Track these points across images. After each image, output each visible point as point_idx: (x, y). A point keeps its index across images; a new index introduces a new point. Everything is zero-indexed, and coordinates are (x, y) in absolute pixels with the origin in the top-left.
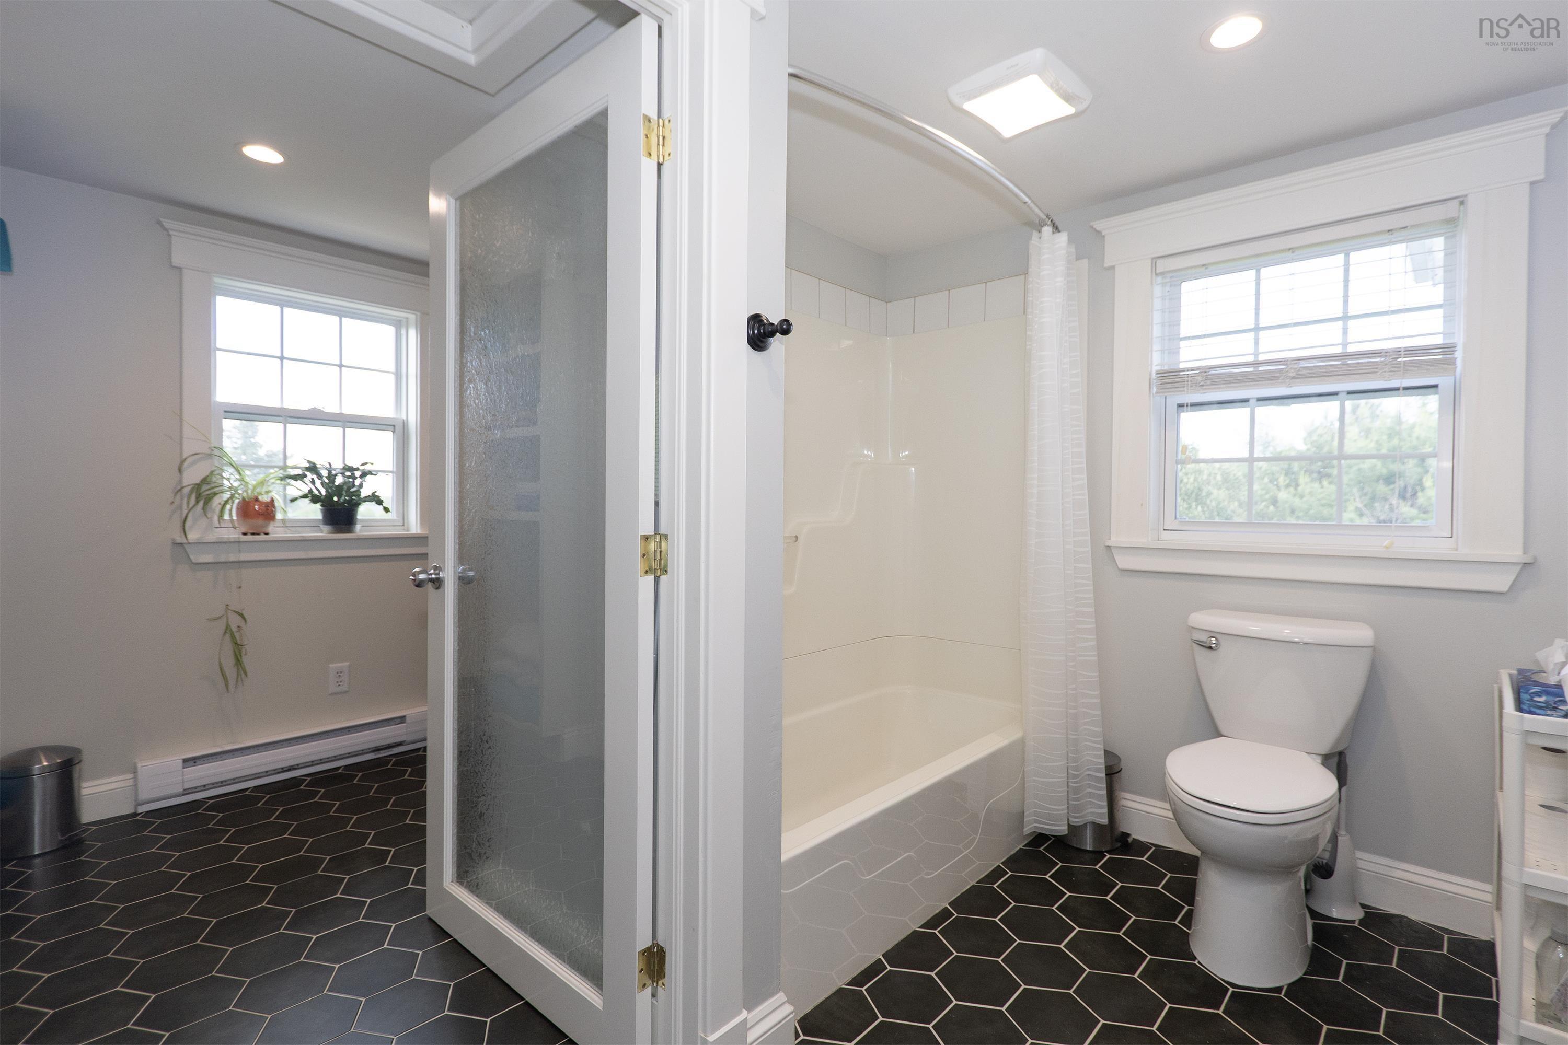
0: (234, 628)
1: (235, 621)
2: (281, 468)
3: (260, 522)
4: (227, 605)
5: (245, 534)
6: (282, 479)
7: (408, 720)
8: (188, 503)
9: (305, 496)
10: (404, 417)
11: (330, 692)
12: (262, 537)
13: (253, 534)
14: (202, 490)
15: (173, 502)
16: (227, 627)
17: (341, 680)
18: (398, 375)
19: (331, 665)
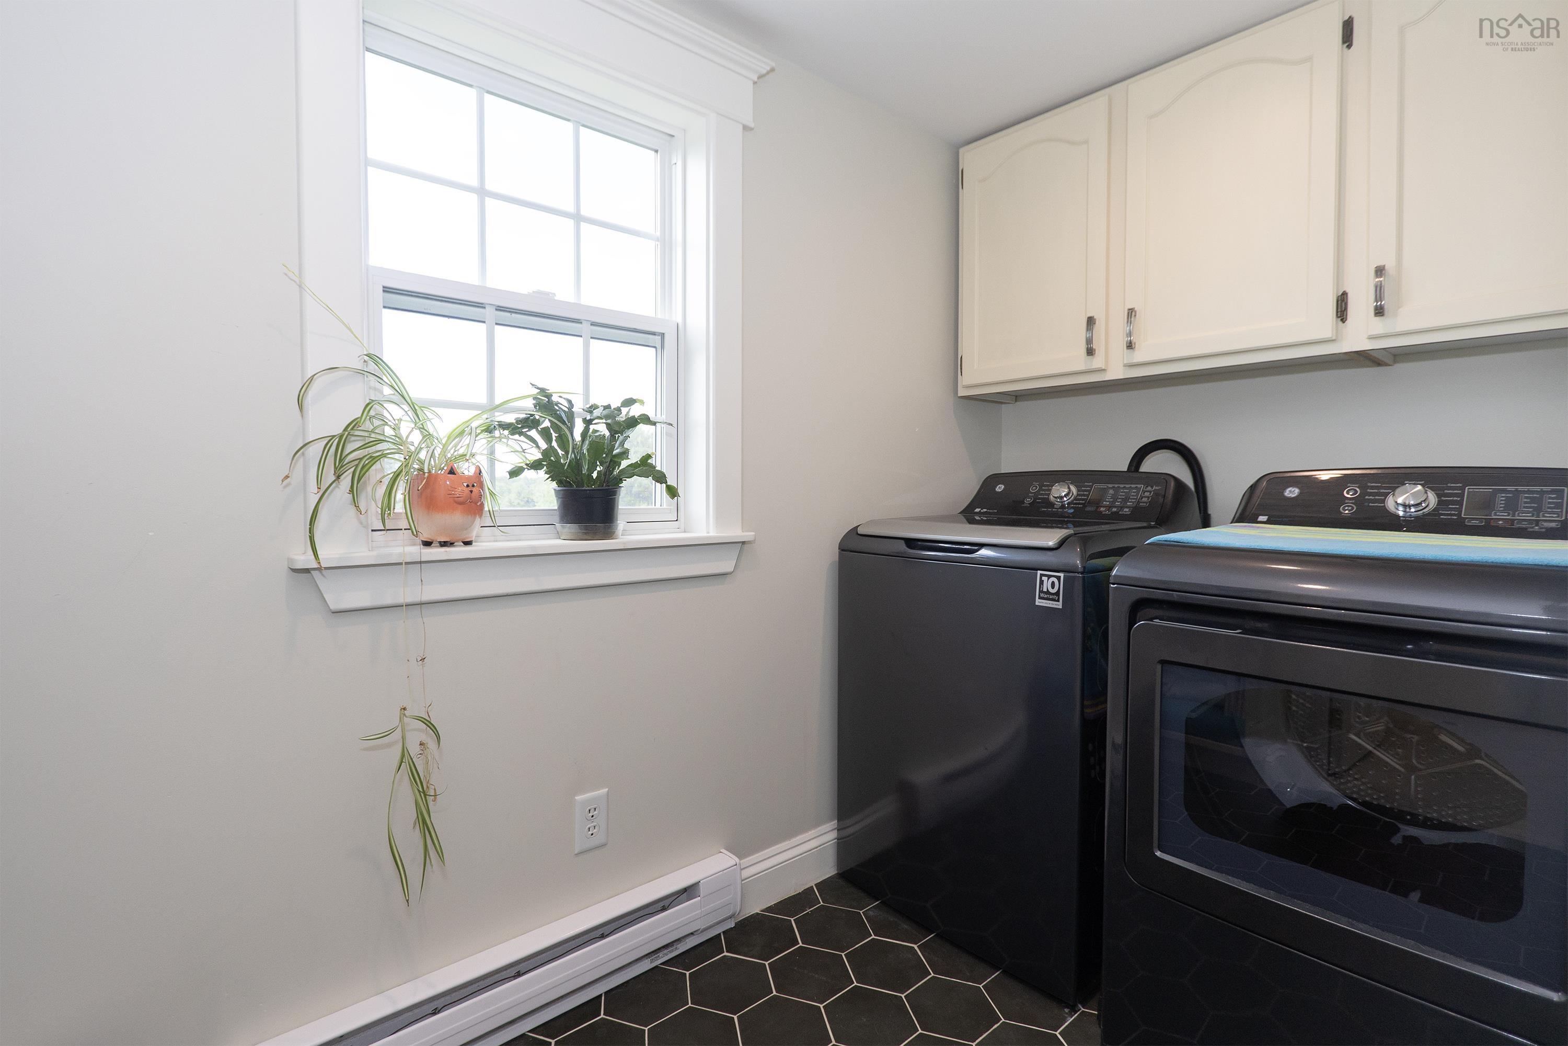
0: (414, 749)
1: (417, 735)
2: (483, 409)
3: (456, 518)
4: (405, 709)
5: (427, 544)
6: (489, 430)
7: (703, 890)
8: (319, 480)
9: (536, 465)
10: (679, 320)
11: (576, 853)
12: (458, 551)
13: (444, 544)
14: (347, 451)
15: (287, 477)
16: (403, 756)
17: (594, 824)
18: (665, 244)
19: (576, 798)
